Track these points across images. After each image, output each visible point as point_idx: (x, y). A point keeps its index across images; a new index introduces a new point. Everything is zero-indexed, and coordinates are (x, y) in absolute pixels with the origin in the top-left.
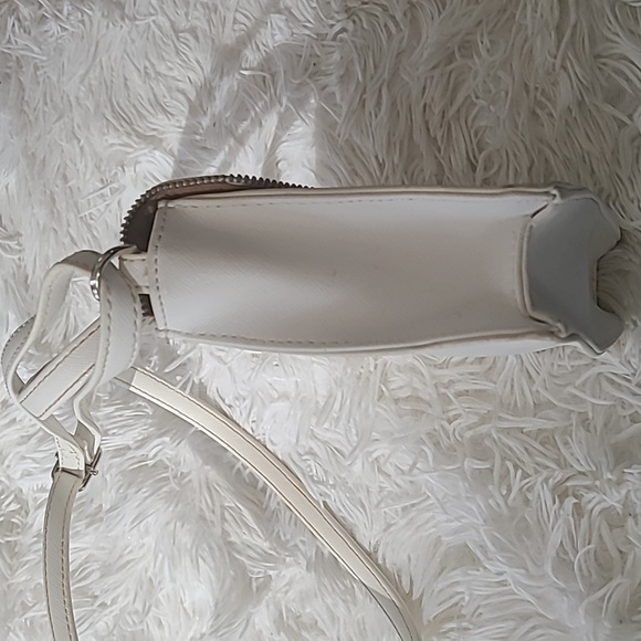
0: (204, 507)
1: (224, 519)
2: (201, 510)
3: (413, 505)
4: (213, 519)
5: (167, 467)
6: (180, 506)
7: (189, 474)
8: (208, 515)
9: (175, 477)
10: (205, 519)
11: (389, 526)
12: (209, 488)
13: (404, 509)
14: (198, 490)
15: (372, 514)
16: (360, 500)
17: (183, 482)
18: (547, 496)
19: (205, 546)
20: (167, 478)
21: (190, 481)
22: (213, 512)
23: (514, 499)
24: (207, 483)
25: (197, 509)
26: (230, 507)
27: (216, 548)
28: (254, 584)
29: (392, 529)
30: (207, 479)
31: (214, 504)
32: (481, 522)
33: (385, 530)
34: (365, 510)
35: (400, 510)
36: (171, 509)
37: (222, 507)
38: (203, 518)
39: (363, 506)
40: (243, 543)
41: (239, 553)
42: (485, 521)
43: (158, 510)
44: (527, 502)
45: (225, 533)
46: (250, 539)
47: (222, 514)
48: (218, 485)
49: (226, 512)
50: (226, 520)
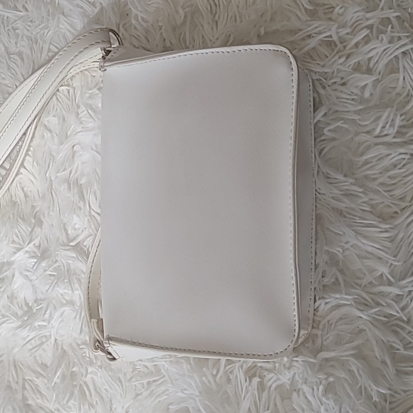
0: (11, 379)
1: (24, 388)
2: (9, 381)
3: (154, 381)
4: (17, 388)
8: (13, 385)
10: (11, 388)
11: (138, 395)
12: (15, 366)
13: (148, 383)
14: (7, 368)
15: (126, 386)
16: (119, 378)
18: (241, 376)
19: (10, 407)
22: (17, 383)
23: (221, 377)
24: (14, 363)
25: (6, 381)
26: (29, 380)
27: (18, 409)
29: (139, 397)
30: (14, 360)
31: (18, 378)
32: (198, 394)
33: (135, 398)
34: (122, 386)
35: (145, 384)
37: (24, 379)
38: (9, 387)
39: (120, 381)
40: (37, 405)
42: (200, 393)
44: (229, 380)
45: (25, 399)
46: (42, 402)
47: (24, 385)
48: (22, 365)
49: (26, 384)
50: (26, 389)
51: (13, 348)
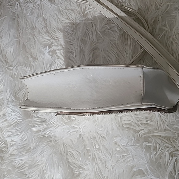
0: (62, 151)
1: (67, 154)
2: (61, 151)
3: (126, 155)
5: (52, 138)
6: (54, 149)
7: (58, 140)
8: (63, 153)
9: (54, 141)
10: (62, 154)
11: (118, 161)
12: (63, 145)
13: (123, 156)
14: (60, 145)
15: (113, 157)
16: (110, 152)
17: (56, 142)
18: (168, 156)
19: (61, 162)
20: (51, 141)
21: (58, 142)
22: (64, 152)
23: (157, 156)
24: (63, 144)
25: (60, 151)
26: (69, 151)
27: (65, 163)
28: (75, 175)
29: (119, 162)
30: (63, 142)
31: (65, 150)
33: (117, 162)
34: (111, 156)
35: (122, 156)
36: (52, 150)
37: (67, 151)
38: (61, 154)
39: (110, 154)
40: (72, 162)
41: (71, 165)
42: (147, 162)
43: (48, 150)
44: (161, 157)
45: (67, 159)
46: (75, 161)
47: (67, 153)
48: (66, 144)
49: (68, 153)
50: (68, 155)
51: (63, 137)
